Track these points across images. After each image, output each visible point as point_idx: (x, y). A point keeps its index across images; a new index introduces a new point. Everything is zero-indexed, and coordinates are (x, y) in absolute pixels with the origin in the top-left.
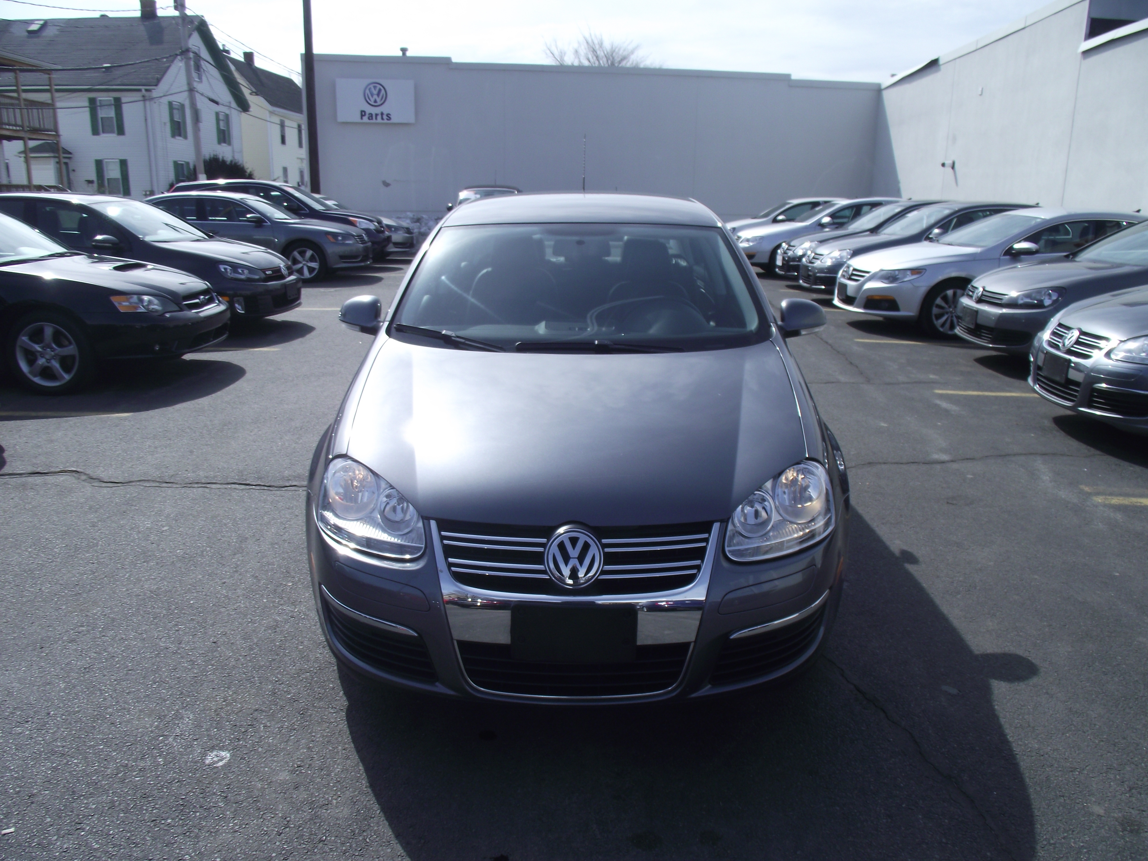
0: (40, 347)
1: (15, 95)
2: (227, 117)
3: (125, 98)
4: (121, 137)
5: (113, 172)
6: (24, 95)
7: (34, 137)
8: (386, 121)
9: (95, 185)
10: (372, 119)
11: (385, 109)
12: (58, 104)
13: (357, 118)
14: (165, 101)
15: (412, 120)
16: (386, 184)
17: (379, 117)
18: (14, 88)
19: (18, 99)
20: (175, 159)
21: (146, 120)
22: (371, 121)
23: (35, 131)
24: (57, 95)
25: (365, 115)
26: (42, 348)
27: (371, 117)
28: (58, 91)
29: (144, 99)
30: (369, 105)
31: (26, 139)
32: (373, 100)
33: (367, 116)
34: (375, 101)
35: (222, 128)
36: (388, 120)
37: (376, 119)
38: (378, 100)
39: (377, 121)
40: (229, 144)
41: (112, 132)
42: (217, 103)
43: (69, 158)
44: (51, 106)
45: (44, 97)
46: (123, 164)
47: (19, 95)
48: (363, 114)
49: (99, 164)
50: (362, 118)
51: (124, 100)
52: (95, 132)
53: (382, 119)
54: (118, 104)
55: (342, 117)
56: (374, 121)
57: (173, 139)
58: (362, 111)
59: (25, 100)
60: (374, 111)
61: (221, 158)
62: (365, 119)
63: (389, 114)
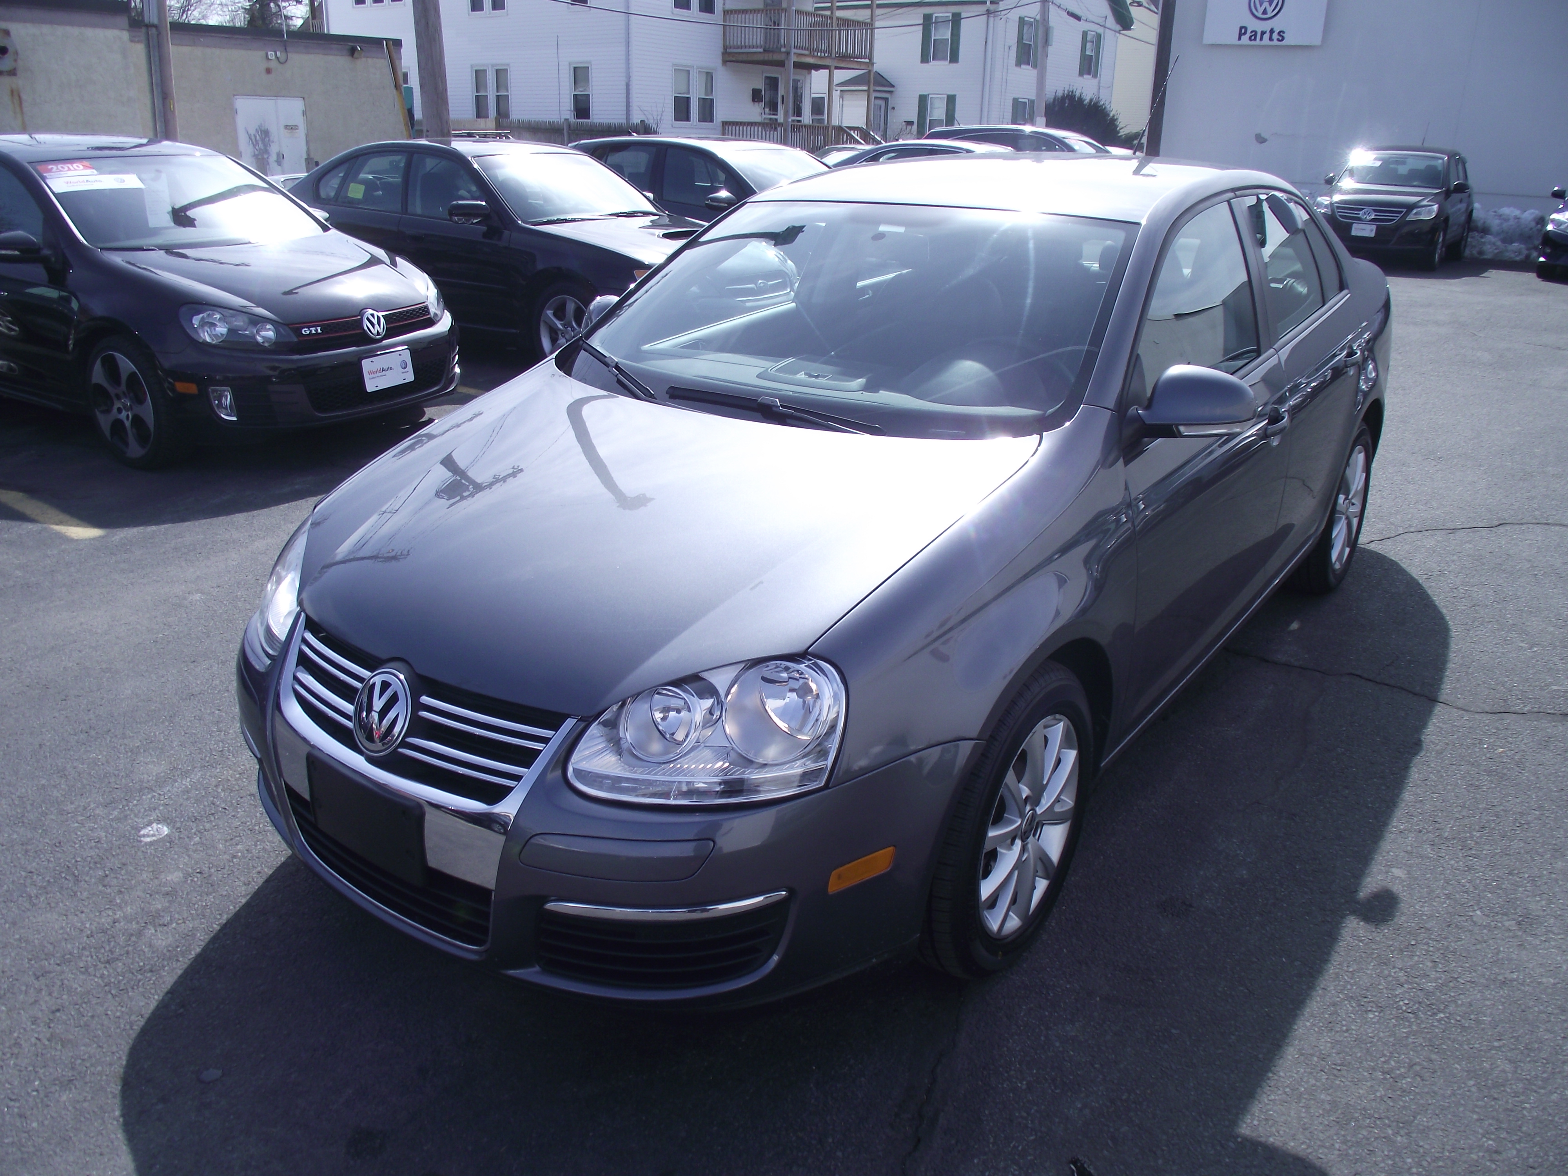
0: (561, 324)
1: (828, 13)
2: (1099, 36)
3: (966, 11)
4: (954, 65)
5: (938, 112)
6: (840, 14)
7: (842, 65)
8: (1275, 42)
9: (915, 127)
10: (1255, 39)
11: (1277, 24)
12: (877, 24)
13: (1233, 39)
14: (1014, 15)
15: (1317, 41)
16: (1261, 140)
17: (1266, 36)
18: (829, 5)
19: (831, 18)
20: (1016, 96)
21: (986, 42)
22: (1253, 43)
23: (844, 57)
24: (879, 12)
25: (1245, 33)
26: (564, 325)
27: (1254, 36)
28: (880, 6)
29: (988, 13)
30: (1251, 16)
31: (833, 68)
32: (1261, 10)
33: (1248, 34)
34: (1265, 12)
35: (1088, 53)
36: (1278, 40)
37: (1261, 39)
38: (1270, 10)
39: (1263, 43)
40: (1095, 76)
41: (944, 59)
42: (1078, 18)
43: (891, 92)
44: (869, 26)
45: (862, 15)
46: (951, 100)
47: (832, 13)
48: (1242, 31)
49: (923, 100)
50: (1240, 39)
51: (963, 15)
52: (925, 59)
53: (1271, 39)
54: (956, 20)
55: (1210, 37)
56: (1258, 42)
57: (1017, 69)
58: (1241, 28)
59: (838, 19)
60: (1260, 26)
61: (1078, 94)
62: (1245, 39)
63: (1284, 32)
